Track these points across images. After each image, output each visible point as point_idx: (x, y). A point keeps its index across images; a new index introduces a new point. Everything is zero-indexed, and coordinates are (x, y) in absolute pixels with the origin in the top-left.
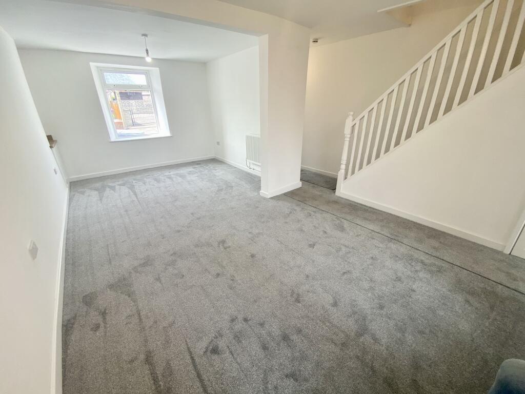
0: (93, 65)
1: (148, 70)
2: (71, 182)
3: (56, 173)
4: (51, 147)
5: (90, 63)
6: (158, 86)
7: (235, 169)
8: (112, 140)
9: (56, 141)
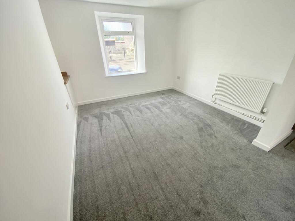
0: (97, 13)
1: (134, 19)
2: (78, 106)
3: (68, 108)
4: (65, 83)
5: (95, 12)
6: (141, 32)
7: (196, 102)
8: (107, 76)
9: (69, 76)
